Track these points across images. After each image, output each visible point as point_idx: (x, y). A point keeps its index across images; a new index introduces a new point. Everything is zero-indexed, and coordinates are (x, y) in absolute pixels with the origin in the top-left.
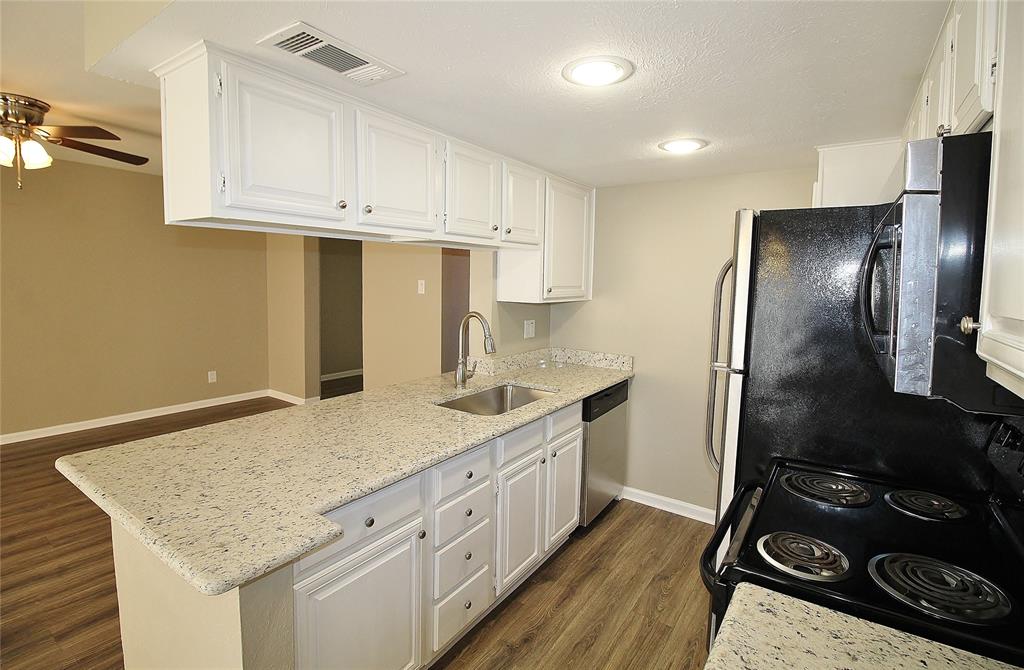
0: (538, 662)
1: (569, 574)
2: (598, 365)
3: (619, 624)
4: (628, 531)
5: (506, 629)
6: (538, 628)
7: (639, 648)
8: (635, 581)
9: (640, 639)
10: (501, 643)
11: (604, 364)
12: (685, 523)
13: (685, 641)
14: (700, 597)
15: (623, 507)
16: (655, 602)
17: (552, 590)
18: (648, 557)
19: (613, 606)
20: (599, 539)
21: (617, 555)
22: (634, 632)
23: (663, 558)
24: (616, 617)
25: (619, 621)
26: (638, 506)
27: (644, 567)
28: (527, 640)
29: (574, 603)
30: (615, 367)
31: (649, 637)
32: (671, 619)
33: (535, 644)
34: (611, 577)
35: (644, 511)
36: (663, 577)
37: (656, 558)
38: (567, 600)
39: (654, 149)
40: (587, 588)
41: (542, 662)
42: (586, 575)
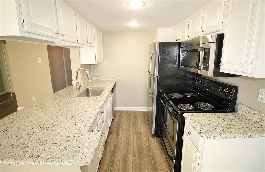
0: (121, 151)
1: (115, 130)
2: (107, 79)
3: (132, 136)
4: (121, 117)
5: (109, 148)
6: (116, 144)
7: (138, 139)
8: (129, 126)
9: (137, 137)
10: (110, 151)
11: (108, 79)
12: (131, 112)
13: (145, 134)
14: (142, 125)
15: (117, 112)
16: (135, 129)
17: (114, 135)
18: (128, 121)
19: (128, 133)
20: (116, 121)
21: (122, 123)
22: (135, 136)
23: (131, 120)
24: (130, 135)
25: (131, 135)
26: (120, 111)
27: (129, 123)
28: (115, 148)
29: (120, 136)
30: (111, 79)
31: (138, 136)
32: (140, 131)
33: (117, 148)
34: (124, 127)
35: (122, 112)
36: (134, 124)
37: (130, 120)
38: (118, 136)
39: (128, 24)
40: (120, 132)
41: (122, 151)
42: (119, 129)
